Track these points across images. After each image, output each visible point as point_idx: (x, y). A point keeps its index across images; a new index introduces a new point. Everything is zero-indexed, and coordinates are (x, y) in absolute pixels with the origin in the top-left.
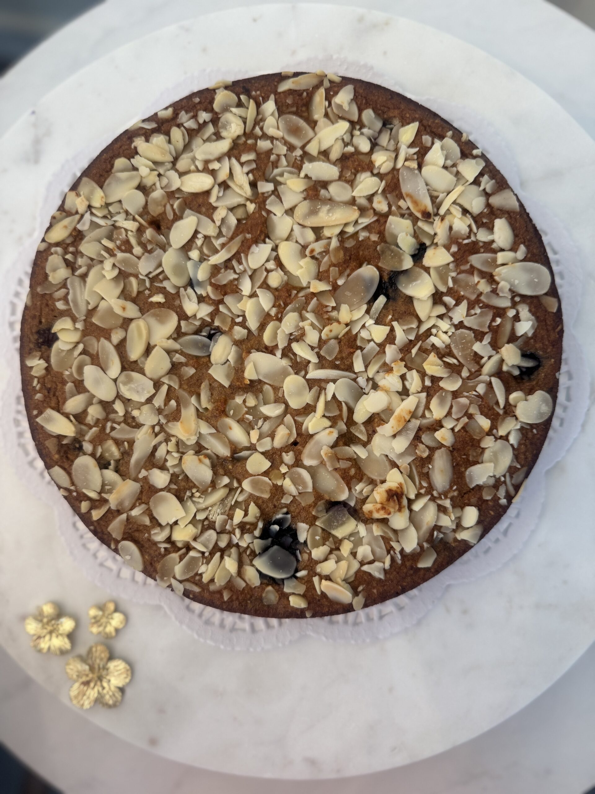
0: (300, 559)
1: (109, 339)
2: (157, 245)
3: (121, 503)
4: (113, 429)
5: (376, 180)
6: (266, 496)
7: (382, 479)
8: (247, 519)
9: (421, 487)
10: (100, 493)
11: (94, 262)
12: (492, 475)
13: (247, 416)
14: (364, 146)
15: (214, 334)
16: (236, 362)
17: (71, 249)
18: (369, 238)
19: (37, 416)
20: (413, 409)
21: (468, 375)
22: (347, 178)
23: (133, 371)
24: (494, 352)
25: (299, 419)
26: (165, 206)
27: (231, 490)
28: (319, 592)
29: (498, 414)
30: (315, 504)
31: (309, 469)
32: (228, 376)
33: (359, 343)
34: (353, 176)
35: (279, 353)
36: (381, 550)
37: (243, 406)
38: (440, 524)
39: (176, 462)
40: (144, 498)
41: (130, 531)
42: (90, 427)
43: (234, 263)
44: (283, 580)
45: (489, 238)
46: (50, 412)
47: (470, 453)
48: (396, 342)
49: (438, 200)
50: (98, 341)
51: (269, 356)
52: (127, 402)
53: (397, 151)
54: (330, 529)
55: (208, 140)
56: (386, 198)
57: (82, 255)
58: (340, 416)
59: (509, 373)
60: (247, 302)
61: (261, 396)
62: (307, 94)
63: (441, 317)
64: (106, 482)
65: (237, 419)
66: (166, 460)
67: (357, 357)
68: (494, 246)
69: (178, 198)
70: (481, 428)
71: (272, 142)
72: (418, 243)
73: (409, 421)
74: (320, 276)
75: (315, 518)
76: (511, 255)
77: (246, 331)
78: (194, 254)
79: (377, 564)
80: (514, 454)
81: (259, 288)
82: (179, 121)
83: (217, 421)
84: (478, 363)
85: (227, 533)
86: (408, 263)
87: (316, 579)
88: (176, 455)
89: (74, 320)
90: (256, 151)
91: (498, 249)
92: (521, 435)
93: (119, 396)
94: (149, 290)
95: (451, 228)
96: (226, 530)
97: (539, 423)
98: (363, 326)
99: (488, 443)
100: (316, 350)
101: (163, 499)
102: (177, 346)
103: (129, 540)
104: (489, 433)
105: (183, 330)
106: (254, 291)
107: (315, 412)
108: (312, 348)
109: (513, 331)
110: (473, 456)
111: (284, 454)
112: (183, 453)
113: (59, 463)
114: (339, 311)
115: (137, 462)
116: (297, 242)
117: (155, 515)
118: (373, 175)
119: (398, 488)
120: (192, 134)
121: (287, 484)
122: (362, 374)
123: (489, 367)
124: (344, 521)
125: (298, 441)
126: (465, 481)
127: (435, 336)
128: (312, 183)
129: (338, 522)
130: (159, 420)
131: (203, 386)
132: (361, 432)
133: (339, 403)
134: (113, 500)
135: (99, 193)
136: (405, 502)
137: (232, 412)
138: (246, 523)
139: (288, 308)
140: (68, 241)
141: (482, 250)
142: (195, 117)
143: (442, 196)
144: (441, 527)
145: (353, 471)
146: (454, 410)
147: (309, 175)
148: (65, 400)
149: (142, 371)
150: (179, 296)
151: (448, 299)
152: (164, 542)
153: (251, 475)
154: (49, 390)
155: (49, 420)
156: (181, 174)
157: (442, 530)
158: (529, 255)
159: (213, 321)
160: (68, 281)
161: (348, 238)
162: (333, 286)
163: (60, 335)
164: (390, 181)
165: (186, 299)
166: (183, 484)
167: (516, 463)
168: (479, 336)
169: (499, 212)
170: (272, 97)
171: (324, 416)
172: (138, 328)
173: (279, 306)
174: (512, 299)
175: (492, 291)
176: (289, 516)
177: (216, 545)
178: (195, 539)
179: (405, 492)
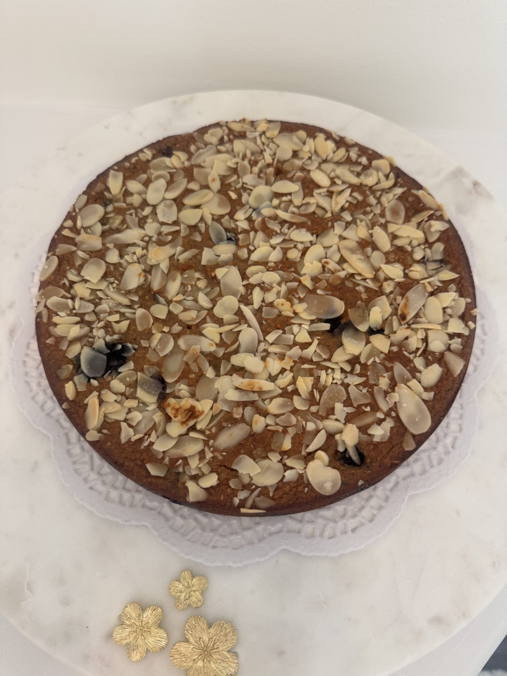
0: (106, 376)
1: (189, 182)
2: (266, 179)
3: (82, 243)
4: (131, 214)
5: (402, 274)
6: (140, 329)
7: (200, 399)
8: (114, 325)
9: (210, 430)
10: (82, 227)
11: (232, 153)
12: (252, 476)
13: (189, 286)
14: (418, 256)
15: (232, 240)
16: (223, 261)
17: (231, 137)
18: (361, 293)
19: (114, 170)
20: (264, 389)
21: (314, 411)
22: (389, 258)
23: (177, 206)
24: (344, 422)
25: (208, 319)
26: (293, 170)
27: (130, 306)
28: (85, 402)
29: (300, 452)
30: (153, 364)
31: (176, 346)
32: (209, 261)
33: (286, 328)
34: (393, 261)
35: (245, 282)
36: (143, 428)
37: (195, 281)
38: (190, 461)
39: (130, 260)
40: (94, 254)
41: (66, 258)
42: (125, 201)
43: (286, 225)
44: (83, 372)
45: (421, 367)
46: (120, 175)
47: (258, 449)
48: (304, 351)
49: (419, 319)
50: (184, 178)
51: (239, 278)
52: (154, 213)
53: (431, 276)
54: (140, 385)
55: (352, 171)
56: (395, 287)
57: (232, 144)
58: (227, 347)
59: (336, 444)
60: (266, 245)
61: (209, 289)
62: (423, 207)
63: (343, 371)
64: (92, 229)
65: (184, 282)
66: (128, 255)
67: (276, 333)
68: (418, 374)
69: (304, 174)
70: (282, 444)
71: (377, 204)
72: (382, 326)
73: (254, 392)
74: (314, 278)
75: (142, 371)
76: (422, 390)
77: (247, 256)
78: (276, 202)
79: (131, 431)
80: (278, 483)
81: (282, 248)
82: (350, 149)
83: (174, 270)
84: (328, 414)
85: (97, 318)
86: (363, 328)
87: (95, 394)
88: (135, 258)
89: (189, 159)
90: (365, 198)
91: (418, 379)
92: (295, 480)
93: (155, 207)
94: (235, 189)
95: (407, 338)
96: (99, 316)
97: (314, 489)
98: (300, 325)
99: (275, 457)
100: (263, 304)
101: (99, 265)
102: (209, 221)
103: (59, 260)
104: (282, 453)
105: (223, 220)
106: (276, 246)
107: (220, 327)
108: (263, 301)
109: (369, 426)
110: (257, 453)
111: (177, 324)
112: (139, 263)
113: (90, 197)
114: (300, 302)
115: (117, 239)
116: (326, 253)
117: (85, 266)
118: (404, 270)
119: (198, 411)
120: (348, 161)
121: (157, 337)
122: (267, 343)
123: (331, 424)
124: (151, 393)
125: (192, 327)
126: (235, 459)
127: (327, 375)
128: (370, 240)
129: (148, 389)
130: (153, 237)
131: (193, 250)
132: (225, 368)
133: (236, 340)
134: (83, 236)
135: (276, 132)
136: (191, 423)
137: (186, 276)
138: (112, 327)
139: (280, 271)
140: (235, 133)
141: (408, 368)
142: (359, 156)
143: (423, 320)
144: (188, 463)
145: (193, 376)
146: (283, 417)
147: (373, 235)
148: (134, 179)
149: (179, 210)
150: (243, 206)
151: (358, 367)
152: (69, 281)
153: (149, 311)
154: (135, 168)
155: (115, 177)
156: (319, 168)
157: (186, 467)
158: (430, 403)
159: (240, 233)
160: (211, 146)
161: (351, 281)
162: (313, 289)
163: (174, 156)
164: (407, 283)
165: (244, 211)
166: (118, 274)
167: (273, 491)
168: (348, 402)
169: (444, 364)
170: (405, 189)
171: (221, 334)
172: (206, 195)
173: (277, 266)
174: (391, 409)
175: (384, 391)
176: (133, 351)
177: (85, 314)
178: (81, 299)
179: (199, 419)
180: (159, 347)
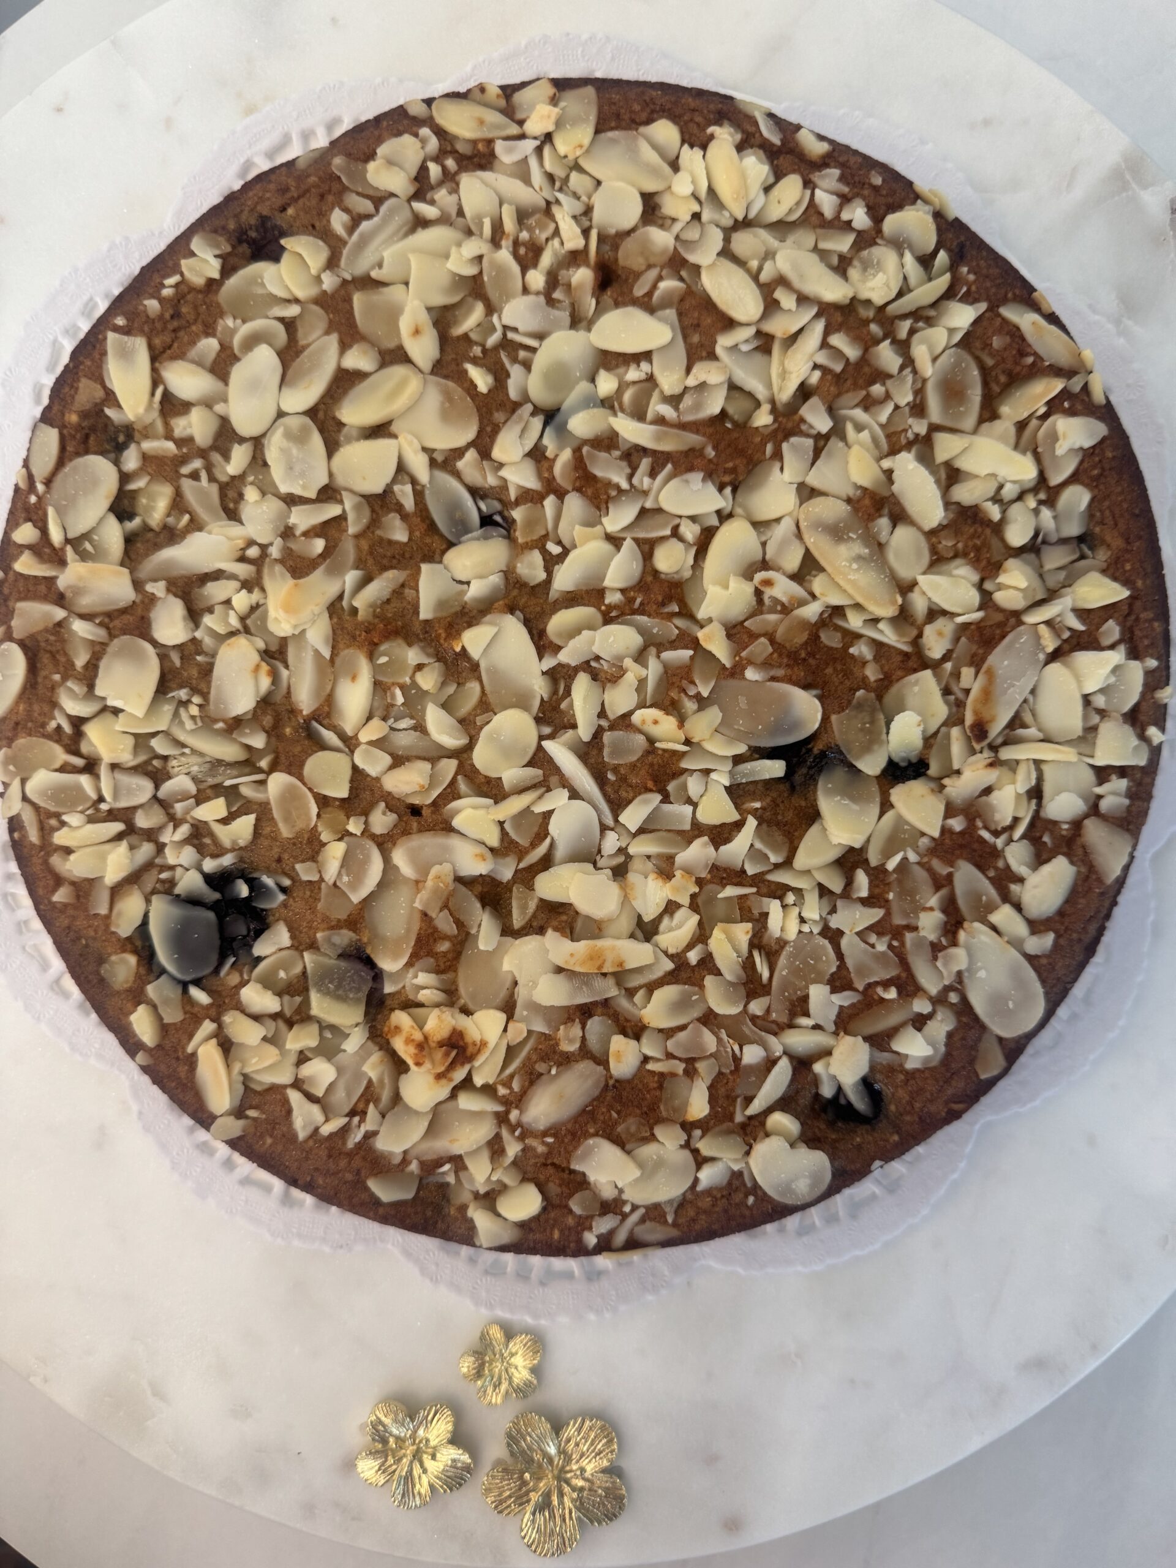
0: (223, 973)
1: (344, 347)
2: (573, 305)
3: (78, 591)
4: (195, 476)
5: (975, 597)
6: (285, 832)
7: (471, 1006)
8: (218, 829)
9: (507, 1084)
10: (68, 541)
11: (460, 220)
12: (620, 1186)
13: (398, 692)
14: (1017, 535)
15: (497, 524)
16: (477, 600)
17: (450, 163)
19: (116, 329)
20: (629, 965)
21: (759, 1013)
22: (940, 546)
23: (322, 431)
24: (833, 1028)
25: (462, 786)
26: (650, 267)
27: (248, 764)
28: (190, 1049)
29: (731, 1117)
30: (337, 926)
31: (389, 870)
32: (441, 604)
33: (671, 787)
34: (951, 555)
35: (549, 663)
36: (343, 1099)
37: (410, 672)
38: (468, 1163)
39: (221, 630)
40: (117, 623)
41: (43, 644)
42: (169, 436)
43: (645, 463)
44: (163, 971)
45: (1022, 870)
46: (139, 346)
47: (630, 1120)
48: (722, 848)
49: (1021, 732)
50: (327, 332)
51: (531, 650)
52: (259, 463)
53: (1051, 595)
54: (315, 986)
55: (823, 255)
56: (957, 640)
57: (455, 190)
58: (522, 854)
59: (816, 1081)
60: (595, 538)
61: (451, 689)
62: (1034, 364)
63: (823, 891)
64: (96, 537)
65: (380, 678)
66: (210, 610)
67: (646, 802)
68: (1014, 888)
69: (682, 279)
70: (686, 1104)
71: (902, 368)
72: (921, 753)
73: (605, 975)
74: (736, 632)
75: (313, 946)
76: (1021, 929)
77: (543, 576)
78: (606, 384)
79: (316, 1110)
80: (684, 1194)
81: (636, 540)
82: (816, 177)
83: (348, 647)
84: (793, 1014)
85: (168, 814)
86: (872, 765)
87: (208, 1027)
88: (234, 622)
89: (332, 264)
90: (866, 350)
91: (1015, 899)
92: (725, 1182)
93: (258, 442)
94: (485, 351)
95: (988, 791)
96: (173, 807)
97: (770, 1197)
98: (707, 772)
99: (670, 1137)
100: (604, 723)
101: (138, 657)
102: (423, 475)
103: (26, 654)
104: (688, 1127)
105: (460, 465)
106: (623, 535)
107: (496, 803)
108: (602, 714)
109: (893, 1032)
110: (628, 1129)
111: (382, 805)
112: (247, 631)
113: (65, 432)
114: (700, 709)
115: (170, 563)
116: (764, 544)
117: (102, 664)
118: (980, 586)
119: (474, 1044)
120: (812, 218)
121: (335, 851)
122: (624, 832)
123: (800, 1040)
124: (347, 997)
125: (424, 812)
126: (576, 1148)
127: (784, 907)
128: (886, 494)
129: (338, 987)
130: (271, 544)
131: (391, 574)
132: (524, 908)
133: (542, 833)
134: (73, 573)
135: (584, 134)
136: (459, 1075)
137: (383, 660)
138: (211, 834)
139: (638, 618)
140: (461, 148)
141: (992, 873)
142: (845, 200)
143: (1032, 732)
144: (465, 1168)
145: (444, 947)
146: (682, 1036)
147: (895, 476)
148: (181, 356)
149: (332, 450)
150: (513, 411)
151: (862, 880)
152: (70, 717)
153: (301, 778)
154: (176, 315)
155: (126, 355)
156: (726, 253)
157: (462, 1174)
158: (1044, 961)
159: (517, 503)
160: (392, 201)
161: (838, 628)
162: (735, 666)
163: (286, 258)
164: (989, 623)
165: (517, 429)
166: (194, 672)
167: (673, 1210)
168: (839, 982)
169: (1080, 852)
170: (983, 306)
171: (501, 824)
172: (402, 384)
173: (631, 601)
174: (947, 989)
175: (932, 944)
176: (281, 897)
177: (134, 809)
178: (114, 767)
179: (477, 1063)
180: (345, 879)
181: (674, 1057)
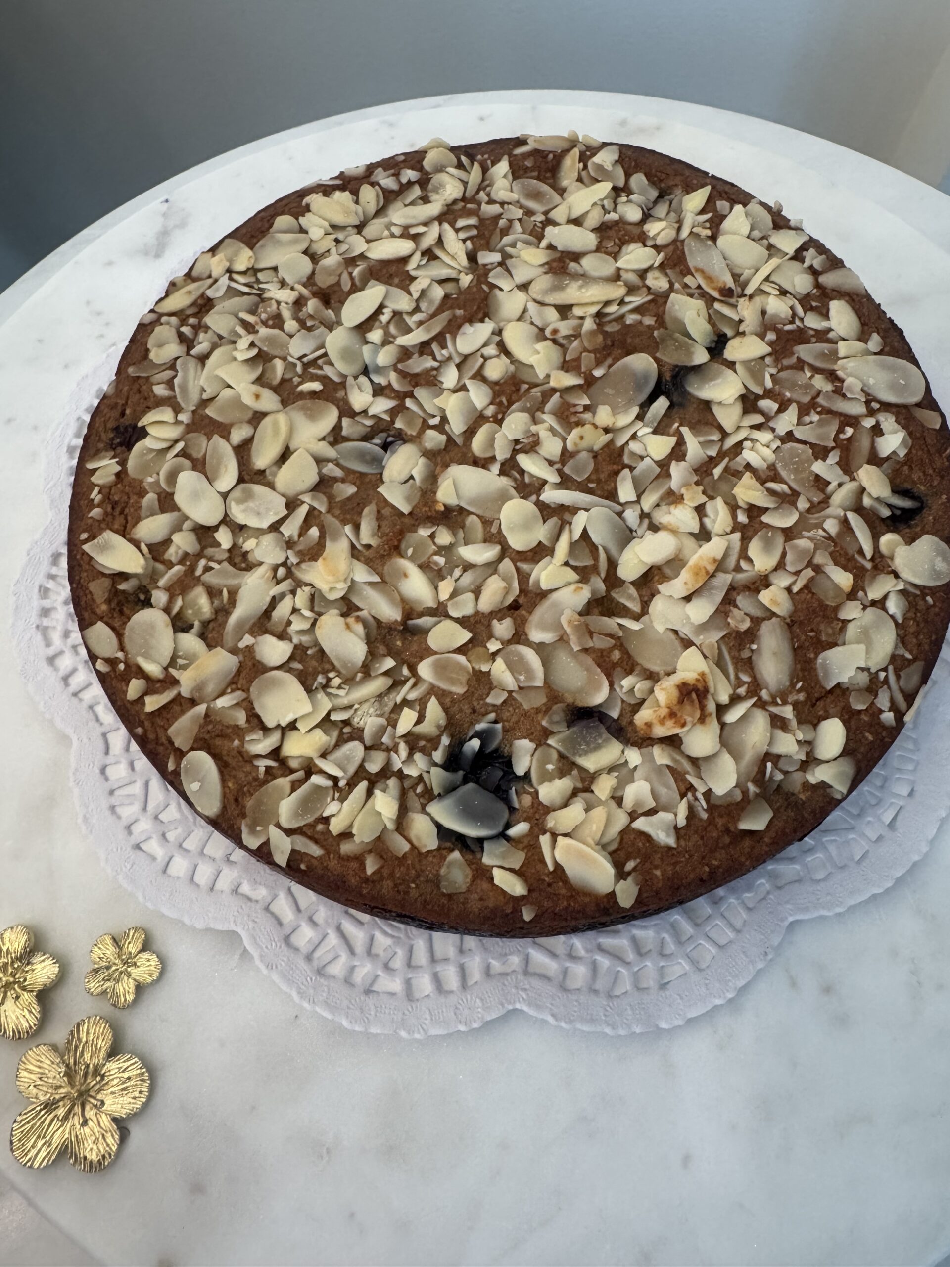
0: (516, 805)
1: (226, 437)
2: (322, 322)
3: (200, 687)
4: (208, 569)
5: (650, 251)
6: (459, 690)
7: (669, 669)
8: (420, 729)
9: (740, 683)
10: (166, 669)
11: (223, 340)
12: (863, 666)
13: (436, 558)
14: (633, 214)
15: (393, 442)
16: (425, 480)
17: (192, 321)
18: (641, 322)
19: (85, 542)
20: (719, 556)
21: (807, 506)
22: (609, 250)
23: (256, 483)
24: (848, 478)
25: (525, 566)
26: (340, 275)
27: (397, 684)
28: (550, 865)
29: (863, 568)
30: (546, 710)
31: (540, 648)
32: (408, 499)
34: (618, 248)
35: (496, 468)
36: (669, 790)
37: (431, 543)
38: (776, 749)
39: (306, 626)
40: (242, 682)
41: (207, 737)
42: (170, 565)
43: (435, 347)
44: (480, 841)
45: (824, 324)
46: (110, 537)
47: (822, 627)
48: (687, 458)
49: (743, 277)
50: (209, 439)
51: (479, 471)
52: (239, 529)
53: (680, 223)
54: (574, 754)
55: (412, 203)
56: (666, 275)
57: (207, 328)
58: (595, 568)
59: (874, 511)
60: (449, 397)
61: (461, 532)
62: (554, 156)
63: (758, 427)
64: (180, 654)
65: (419, 562)
66: (289, 623)
67: (624, 479)
68: (832, 335)
69: (360, 265)
70: (837, 587)
71: (502, 207)
72: (715, 332)
73: (713, 575)
74: (566, 366)
75: (547, 733)
76: (858, 345)
77: (443, 438)
78: (375, 336)
79: (661, 815)
80: (898, 635)
81: (471, 378)
82: (373, 178)
83: (383, 565)
84: (823, 491)
85: (384, 750)
86: (701, 357)
87: (545, 840)
88: (307, 613)
89: (177, 410)
90: (478, 216)
91: (839, 338)
92: (906, 603)
93: (226, 520)
94: (300, 376)
96: (382, 743)
97: (936, 587)
98: (634, 437)
99: (851, 611)
100: (558, 466)
101: (275, 683)
102: (331, 453)
103: (203, 751)
104: (852, 595)
105: (344, 432)
106: (461, 383)
107: (552, 557)
108: (551, 463)
109: (873, 448)
110: (827, 634)
111: (495, 622)
112: (320, 614)
113: (106, 619)
114: (594, 413)
115: (240, 623)
116: (532, 323)
117: (259, 710)
118: (646, 246)
119: (698, 680)
120: (389, 196)
121: (499, 669)
122: (631, 505)
123: (840, 497)
124: (599, 744)
125: (521, 601)
126: (817, 675)
127: (750, 450)
128: (558, 255)
129: (588, 744)
130: (287, 558)
131: (366, 510)
132: (630, 597)
133: (593, 548)
134: (187, 680)
135: (246, 254)
136: (712, 707)
137: (410, 552)
138: (419, 736)
139: (514, 407)
140: (189, 312)
141: (814, 340)
142: (396, 175)
143: (747, 272)
144: (779, 757)
145: (616, 655)
146: (789, 558)
147: (554, 244)
148: (138, 519)
149: (271, 486)
150: (345, 387)
151: (766, 404)
152: (267, 756)
153: (436, 653)
154: (114, 505)
155: (105, 548)
156: (370, 240)
157: (781, 764)
158: (886, 348)
159: (393, 420)
160: (178, 362)
161: (610, 322)
162: (586, 380)
163: (150, 430)
164: (671, 254)
165: (356, 390)
166: (314, 663)
167: (903, 649)
168: (821, 453)
169: (835, 293)
170: (506, 157)
171: (566, 564)
172: (276, 424)
173: (500, 404)
174: (868, 403)
175: (834, 392)
176: (499, 726)
177: (361, 767)
178: (324, 755)
179: (712, 690)
180: (522, 678)
181: (800, 571)
